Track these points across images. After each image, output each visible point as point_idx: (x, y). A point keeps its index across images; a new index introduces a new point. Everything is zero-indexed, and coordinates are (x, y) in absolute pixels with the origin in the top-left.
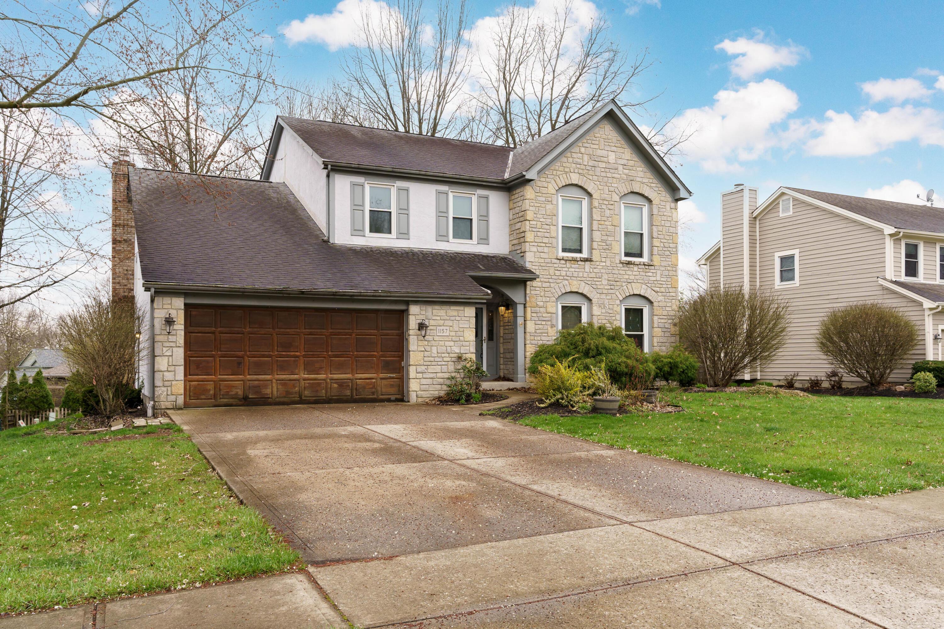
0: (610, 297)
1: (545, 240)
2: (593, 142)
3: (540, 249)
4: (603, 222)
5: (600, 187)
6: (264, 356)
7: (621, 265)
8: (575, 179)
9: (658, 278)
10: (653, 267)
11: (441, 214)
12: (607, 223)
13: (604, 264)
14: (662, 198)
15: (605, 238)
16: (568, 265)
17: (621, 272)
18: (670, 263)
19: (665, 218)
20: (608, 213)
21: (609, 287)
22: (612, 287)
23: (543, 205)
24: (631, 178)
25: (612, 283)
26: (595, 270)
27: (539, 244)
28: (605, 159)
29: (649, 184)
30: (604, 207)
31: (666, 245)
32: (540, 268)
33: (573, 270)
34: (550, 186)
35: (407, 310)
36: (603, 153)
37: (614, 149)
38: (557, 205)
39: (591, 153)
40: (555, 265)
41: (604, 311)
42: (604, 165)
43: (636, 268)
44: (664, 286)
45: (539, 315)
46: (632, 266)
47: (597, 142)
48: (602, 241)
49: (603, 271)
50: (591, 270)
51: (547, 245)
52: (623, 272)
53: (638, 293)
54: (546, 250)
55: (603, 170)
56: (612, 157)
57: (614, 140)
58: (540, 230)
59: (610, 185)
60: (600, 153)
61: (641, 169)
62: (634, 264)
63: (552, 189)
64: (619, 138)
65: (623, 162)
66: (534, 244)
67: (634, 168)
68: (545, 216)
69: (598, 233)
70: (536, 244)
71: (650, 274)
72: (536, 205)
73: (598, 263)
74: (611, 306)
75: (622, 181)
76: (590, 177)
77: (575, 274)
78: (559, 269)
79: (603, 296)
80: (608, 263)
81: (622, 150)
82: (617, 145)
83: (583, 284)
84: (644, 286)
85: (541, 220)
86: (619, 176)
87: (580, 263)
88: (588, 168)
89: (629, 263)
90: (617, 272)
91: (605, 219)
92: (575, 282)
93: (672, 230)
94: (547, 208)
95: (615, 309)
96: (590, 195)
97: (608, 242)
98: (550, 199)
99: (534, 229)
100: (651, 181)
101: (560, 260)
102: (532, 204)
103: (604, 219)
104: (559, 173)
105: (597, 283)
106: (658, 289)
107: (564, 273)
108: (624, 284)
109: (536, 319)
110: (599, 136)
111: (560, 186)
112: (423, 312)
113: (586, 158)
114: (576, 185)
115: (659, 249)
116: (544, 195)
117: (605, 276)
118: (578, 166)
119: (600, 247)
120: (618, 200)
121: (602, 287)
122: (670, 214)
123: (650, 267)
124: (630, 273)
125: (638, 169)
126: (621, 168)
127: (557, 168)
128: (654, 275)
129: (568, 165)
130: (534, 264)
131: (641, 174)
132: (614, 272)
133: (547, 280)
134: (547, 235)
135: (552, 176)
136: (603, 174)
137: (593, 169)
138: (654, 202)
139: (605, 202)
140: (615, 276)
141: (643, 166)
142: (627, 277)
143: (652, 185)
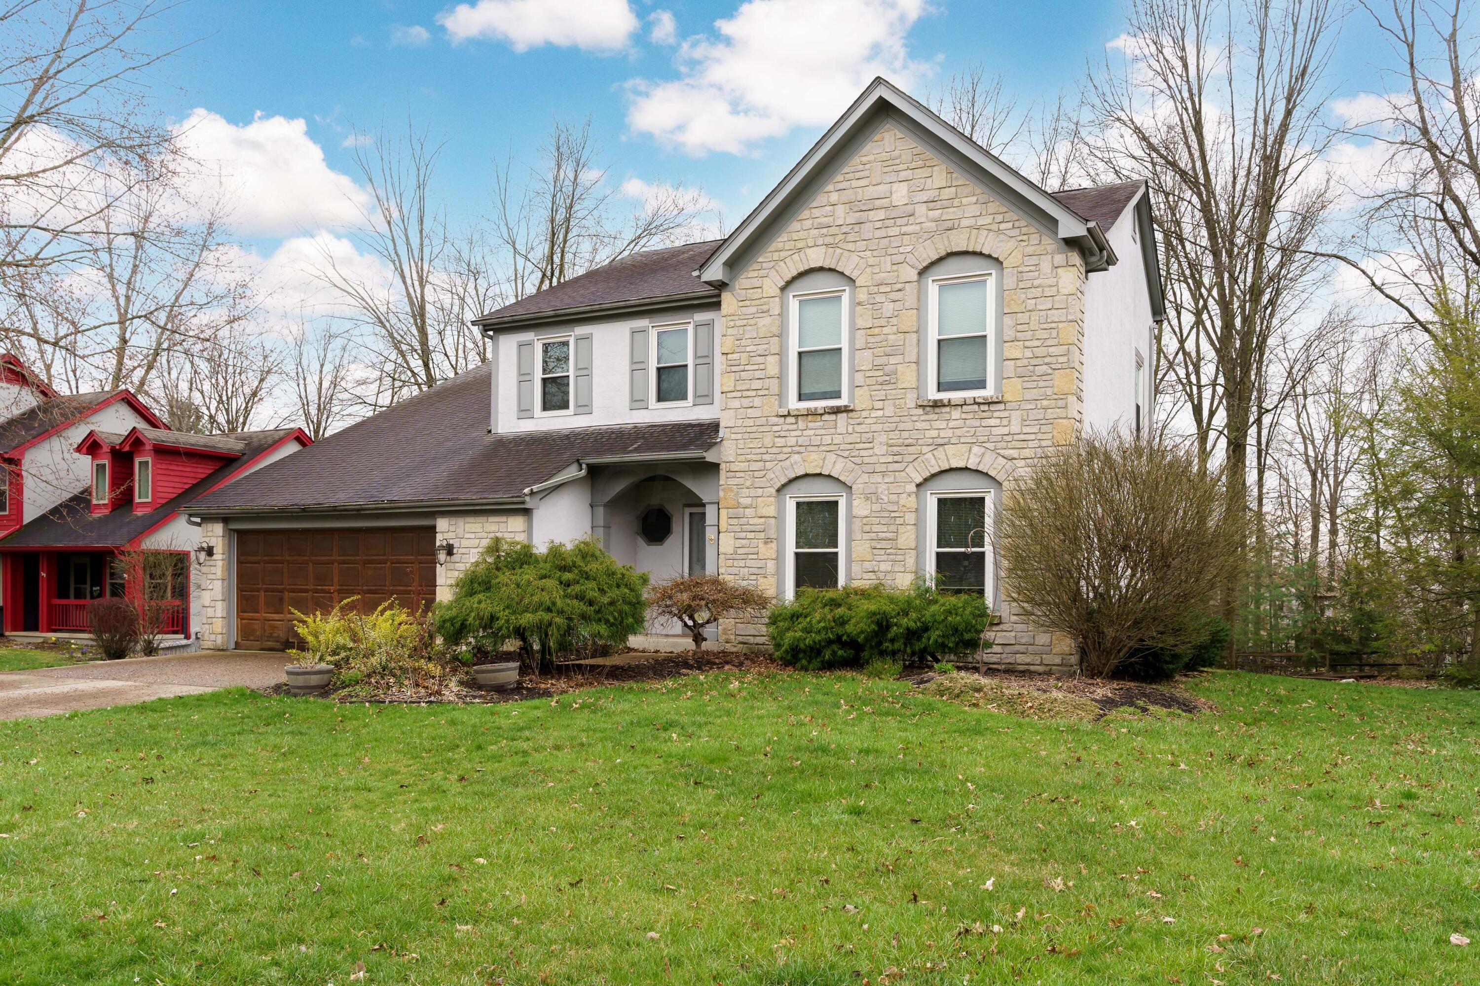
0: (891, 479)
1: (757, 385)
2: (858, 175)
3: (746, 402)
4: (876, 331)
5: (871, 261)
6: (301, 591)
7: (920, 411)
8: (816, 258)
9: (1015, 428)
10: (1002, 406)
11: (637, 365)
12: (886, 331)
13: (880, 413)
14: (1030, 250)
15: (884, 360)
16: (801, 424)
17: (919, 425)
18: (1049, 392)
19: (1037, 292)
20: (889, 308)
21: (890, 459)
22: (896, 458)
23: (752, 322)
24: (949, 224)
25: (895, 449)
26: (858, 429)
27: (745, 394)
28: (885, 202)
29: (995, 227)
30: (879, 298)
31: (1040, 352)
32: (746, 436)
33: (812, 432)
34: (767, 283)
35: (434, 527)
36: (882, 189)
37: (907, 174)
38: (783, 315)
39: (853, 198)
40: (776, 428)
41: (876, 507)
42: (881, 214)
43: (956, 414)
44: (1031, 444)
45: (742, 521)
46: (947, 409)
47: (866, 173)
48: (877, 367)
49: (874, 428)
50: (850, 429)
51: (760, 393)
52: (926, 425)
53: (961, 464)
54: (757, 402)
55: (879, 224)
56: (900, 194)
57: (907, 156)
58: (747, 368)
59: (895, 251)
60: (872, 192)
61: (974, 199)
62: (949, 404)
63: (771, 286)
64: (919, 149)
65: (924, 196)
66: (734, 394)
67: (956, 202)
68: (757, 341)
69: (867, 354)
70: (739, 394)
71: (992, 422)
72: (739, 323)
73: (864, 414)
74: (894, 498)
75: (926, 236)
76: (851, 246)
77: (816, 440)
78: (783, 434)
79: (877, 478)
80: (889, 411)
81: (926, 172)
82: (914, 165)
83: (831, 457)
84: (975, 449)
85: (748, 349)
86: (918, 227)
87: (826, 417)
88: (845, 229)
89: (937, 405)
90: (909, 426)
91: (883, 322)
92: (814, 456)
93: (1055, 315)
94: (760, 325)
95: (902, 502)
96: (851, 280)
97: (887, 369)
98: (765, 308)
99: (734, 369)
100: (999, 218)
101: (784, 416)
102: (732, 324)
103: (877, 323)
104: (783, 254)
105: (863, 453)
106: (1014, 453)
107: (792, 441)
108: (925, 449)
109: (737, 528)
110: (871, 158)
111: (788, 277)
112: (452, 528)
113: (840, 210)
114: (821, 269)
115: (1019, 363)
116: (754, 303)
117: (883, 438)
118: (825, 231)
119: (872, 381)
120: (915, 277)
121: (873, 459)
122: (1052, 281)
123: (993, 407)
124: (943, 425)
125: (965, 201)
126: (921, 209)
127: (780, 245)
128: (1005, 422)
129: (802, 234)
130: (733, 430)
131: (975, 210)
132: (902, 426)
133: (759, 457)
134: (758, 374)
135: (773, 264)
136: (879, 233)
137: (857, 228)
138: (1005, 265)
139: (883, 289)
140: (906, 434)
141: (978, 191)
142: (934, 433)
143: (1003, 226)
